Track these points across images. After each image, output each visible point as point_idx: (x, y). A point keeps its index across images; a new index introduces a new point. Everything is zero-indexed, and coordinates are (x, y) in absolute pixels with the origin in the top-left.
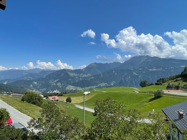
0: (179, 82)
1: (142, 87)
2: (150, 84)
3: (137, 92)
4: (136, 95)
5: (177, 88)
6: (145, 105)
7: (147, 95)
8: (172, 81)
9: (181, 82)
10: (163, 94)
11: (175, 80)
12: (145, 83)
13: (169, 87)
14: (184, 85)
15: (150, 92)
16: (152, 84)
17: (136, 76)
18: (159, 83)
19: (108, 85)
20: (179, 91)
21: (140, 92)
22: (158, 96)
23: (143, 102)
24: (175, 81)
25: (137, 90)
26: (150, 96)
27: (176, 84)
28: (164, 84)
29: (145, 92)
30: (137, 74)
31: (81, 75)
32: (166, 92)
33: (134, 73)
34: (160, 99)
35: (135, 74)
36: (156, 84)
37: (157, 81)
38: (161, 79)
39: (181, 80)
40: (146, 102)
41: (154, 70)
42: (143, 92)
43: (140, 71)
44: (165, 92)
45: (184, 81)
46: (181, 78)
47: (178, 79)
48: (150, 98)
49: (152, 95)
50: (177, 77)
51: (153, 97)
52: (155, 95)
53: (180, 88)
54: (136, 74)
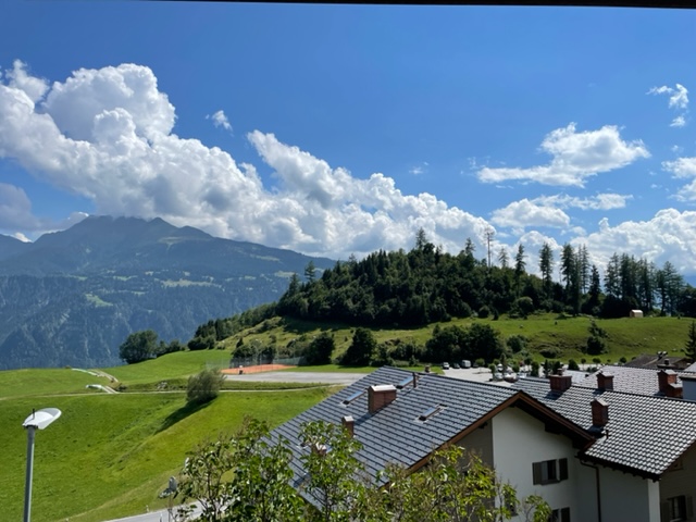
0: (272, 333)
1: (133, 361)
2: (167, 346)
3: (109, 391)
4: (104, 406)
5: (268, 356)
6: (148, 447)
7: (158, 396)
8: (252, 329)
9: (278, 333)
10: (222, 384)
11: (260, 326)
12: (144, 342)
13: (241, 356)
14: (290, 345)
15: (170, 384)
16: (175, 348)
17: (101, 309)
18: (204, 341)
20: (274, 366)
21: (121, 389)
22: (202, 396)
23: (138, 434)
24: (260, 331)
25: (105, 381)
26: (169, 399)
27: (263, 340)
28: (221, 343)
29: (146, 387)
30: (105, 304)
32: (232, 375)
33: (89, 296)
34: (209, 408)
35: (94, 303)
36: (193, 346)
37: (198, 333)
38: (210, 324)
39: (280, 324)
40: (150, 431)
41: (185, 283)
42: (139, 387)
43: (122, 285)
44: (230, 378)
45: (289, 329)
46: (279, 318)
47: (270, 321)
48: (168, 410)
49: (178, 396)
50: (268, 314)
51: (182, 403)
52: (190, 394)
53: (277, 355)
54: (100, 303)
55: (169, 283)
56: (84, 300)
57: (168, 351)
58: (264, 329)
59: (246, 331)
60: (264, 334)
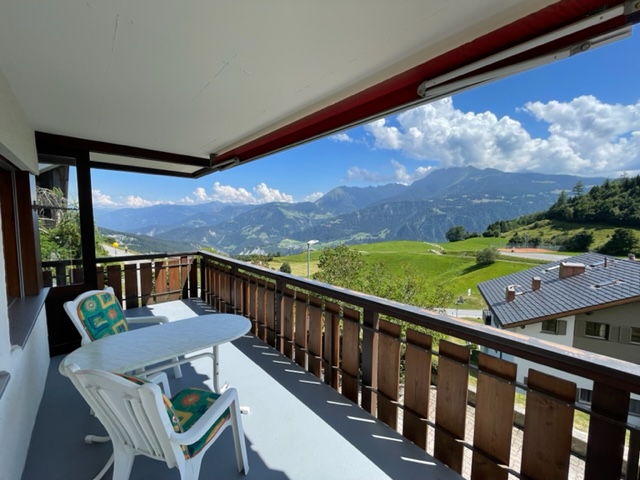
0: (541, 230)
1: (452, 241)
2: (471, 234)
3: (438, 253)
4: (436, 260)
5: (535, 243)
6: (455, 281)
7: (462, 259)
8: (526, 227)
9: (546, 230)
10: (498, 256)
11: (533, 225)
12: (458, 232)
13: (515, 242)
14: (554, 238)
15: (468, 253)
16: (475, 236)
17: (440, 215)
18: (492, 232)
19: (372, 238)
20: (538, 250)
21: (444, 253)
22: (485, 261)
23: (450, 275)
24: (531, 229)
25: (437, 249)
26: (467, 261)
27: (534, 234)
28: (503, 234)
29: (456, 253)
30: (442, 213)
31: (312, 214)
32: (505, 252)
33: (434, 209)
34: (489, 268)
35: (437, 213)
36: (485, 235)
37: (489, 228)
38: (497, 223)
39: (549, 224)
40: (457, 274)
41: (485, 201)
42: (452, 253)
43: (449, 203)
44: (503, 254)
45: (555, 228)
46: (547, 221)
47: (540, 223)
48: (466, 266)
49: (473, 260)
50: (539, 218)
51: (474, 264)
52: (478, 259)
53: (543, 243)
54: (440, 212)
55: (476, 201)
56: (432, 211)
57: (471, 237)
58: (535, 227)
59: (521, 228)
60: (535, 231)
